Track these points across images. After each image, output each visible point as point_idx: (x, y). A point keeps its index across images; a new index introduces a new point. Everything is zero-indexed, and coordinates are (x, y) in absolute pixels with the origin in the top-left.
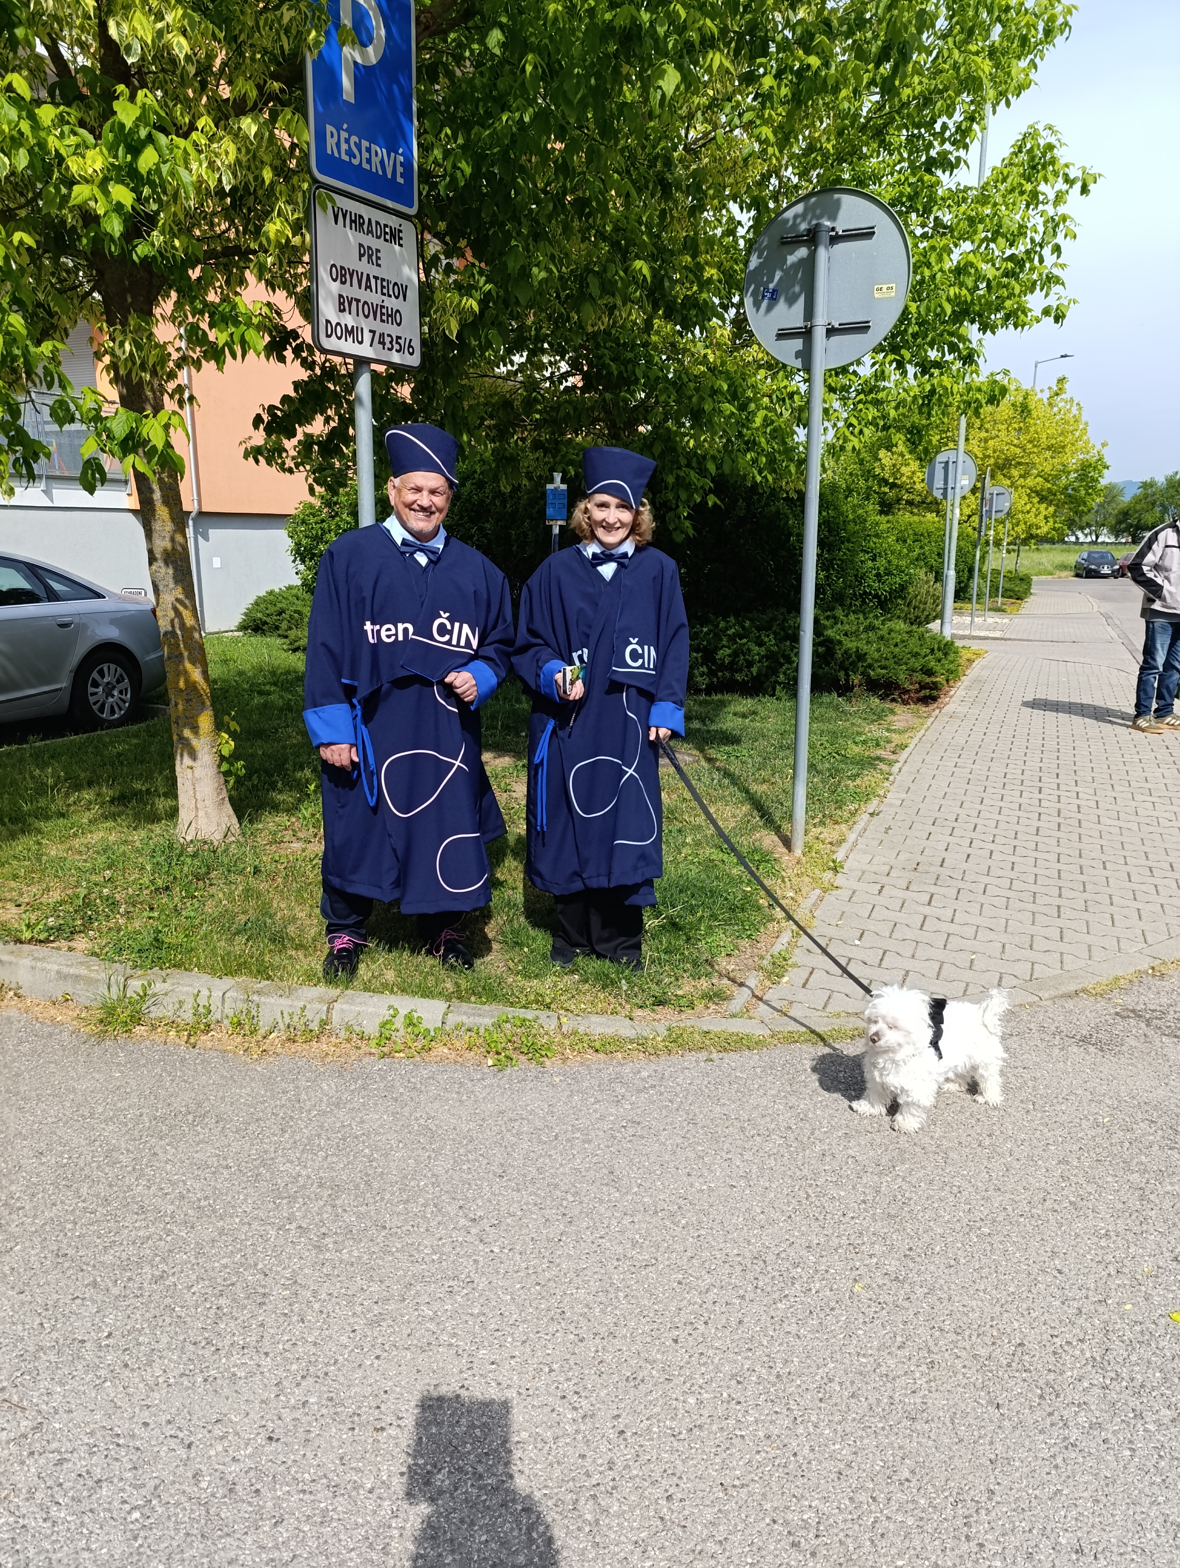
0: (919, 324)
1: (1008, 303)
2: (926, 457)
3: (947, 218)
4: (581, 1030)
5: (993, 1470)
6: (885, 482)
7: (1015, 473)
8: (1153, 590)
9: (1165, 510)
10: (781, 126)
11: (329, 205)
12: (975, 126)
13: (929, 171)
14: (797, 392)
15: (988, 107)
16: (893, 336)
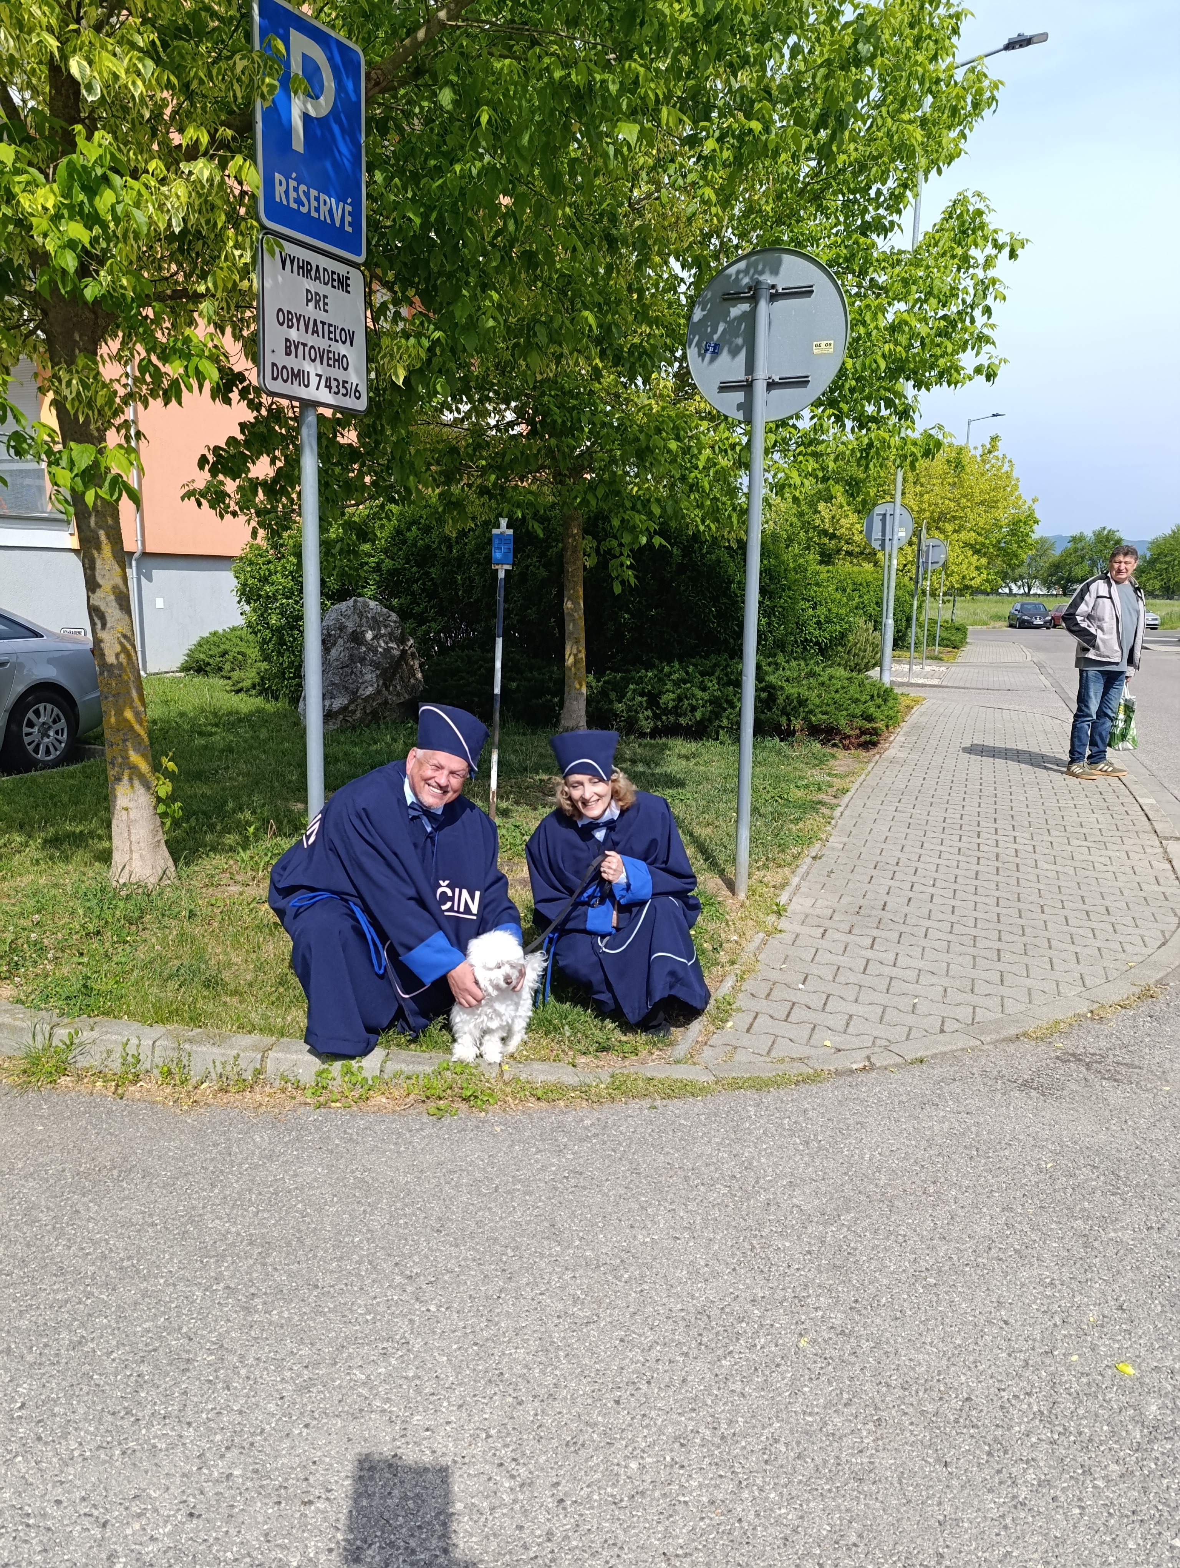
0: (857, 380)
1: (941, 361)
2: (864, 509)
3: (882, 279)
4: (523, 1078)
5: (942, 1532)
6: (825, 533)
7: (949, 527)
8: (1087, 639)
9: (1094, 563)
10: (722, 188)
11: (277, 250)
12: (908, 193)
13: (864, 234)
14: (739, 444)
15: (921, 175)
16: (832, 391)
